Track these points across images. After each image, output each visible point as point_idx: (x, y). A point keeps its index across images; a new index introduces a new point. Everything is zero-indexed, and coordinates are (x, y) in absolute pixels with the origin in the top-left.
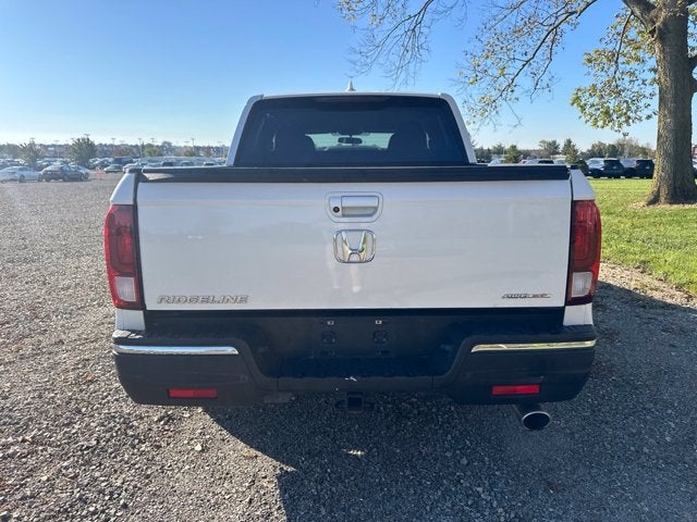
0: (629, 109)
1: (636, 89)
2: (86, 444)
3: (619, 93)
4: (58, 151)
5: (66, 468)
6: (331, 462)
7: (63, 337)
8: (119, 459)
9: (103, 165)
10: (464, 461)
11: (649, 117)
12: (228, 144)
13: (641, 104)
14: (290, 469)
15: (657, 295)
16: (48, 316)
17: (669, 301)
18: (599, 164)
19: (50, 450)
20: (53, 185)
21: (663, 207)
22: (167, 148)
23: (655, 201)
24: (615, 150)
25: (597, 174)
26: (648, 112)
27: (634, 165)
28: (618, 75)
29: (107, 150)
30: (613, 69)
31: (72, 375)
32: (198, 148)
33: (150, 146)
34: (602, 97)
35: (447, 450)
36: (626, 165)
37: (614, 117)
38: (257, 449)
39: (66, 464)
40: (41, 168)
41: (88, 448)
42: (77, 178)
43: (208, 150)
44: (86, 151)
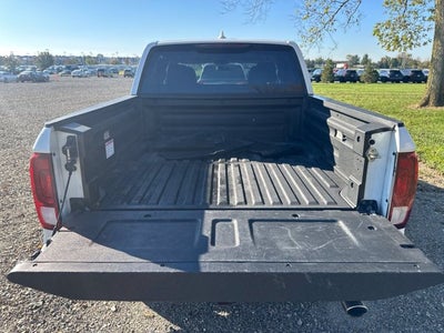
0: (412, 37)
1: (418, 23)
2: (35, 304)
3: (406, 27)
4: (29, 60)
5: (21, 325)
6: (206, 323)
7: (25, 210)
8: (58, 317)
9: (59, 71)
10: (300, 322)
11: (425, 44)
12: (140, 56)
13: (421, 35)
14: (177, 328)
15: (430, 181)
16: (15, 193)
17: (438, 185)
18: (386, 72)
19: (10, 308)
20: (26, 84)
21: (431, 108)
22: (100, 59)
23: (426, 104)
24: (396, 62)
25: (385, 80)
26: (425, 40)
27: (410, 74)
28: (406, 13)
29: (61, 60)
30: (403, 9)
31: (29, 244)
32: (120, 59)
33: (89, 57)
34: (394, 29)
35: (288, 313)
36: (404, 74)
37: (402, 43)
38: (155, 309)
39: (20, 322)
40: (18, 73)
41: (36, 307)
42: (42, 80)
43: (127, 60)
44: (47, 60)
